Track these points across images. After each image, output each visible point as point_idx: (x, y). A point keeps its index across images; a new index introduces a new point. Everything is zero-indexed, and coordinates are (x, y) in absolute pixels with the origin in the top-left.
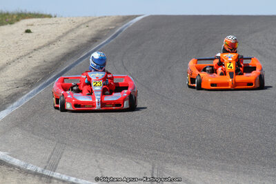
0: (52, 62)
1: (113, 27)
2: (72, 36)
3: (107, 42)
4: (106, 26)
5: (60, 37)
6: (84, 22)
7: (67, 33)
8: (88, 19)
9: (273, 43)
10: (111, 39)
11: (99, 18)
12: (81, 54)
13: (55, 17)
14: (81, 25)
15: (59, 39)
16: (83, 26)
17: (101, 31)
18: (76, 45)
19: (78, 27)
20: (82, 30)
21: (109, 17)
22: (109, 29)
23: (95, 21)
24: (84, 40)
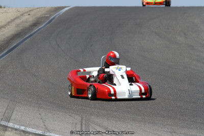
0: (3, 41)
1: (49, 15)
2: (18, 21)
3: (44, 26)
4: (43, 14)
5: (9, 22)
6: (26, 11)
7: (15, 19)
8: (29, 9)
9: (167, 27)
10: (47, 24)
11: (38, 8)
12: (25, 35)
13: (4, 7)
14: (24, 13)
15: (8, 23)
16: (26, 14)
17: (39, 18)
18: (21, 28)
19: (22, 15)
20: (26, 17)
21: (45, 7)
22: (45, 17)
23: (35, 11)
24: (27, 25)
